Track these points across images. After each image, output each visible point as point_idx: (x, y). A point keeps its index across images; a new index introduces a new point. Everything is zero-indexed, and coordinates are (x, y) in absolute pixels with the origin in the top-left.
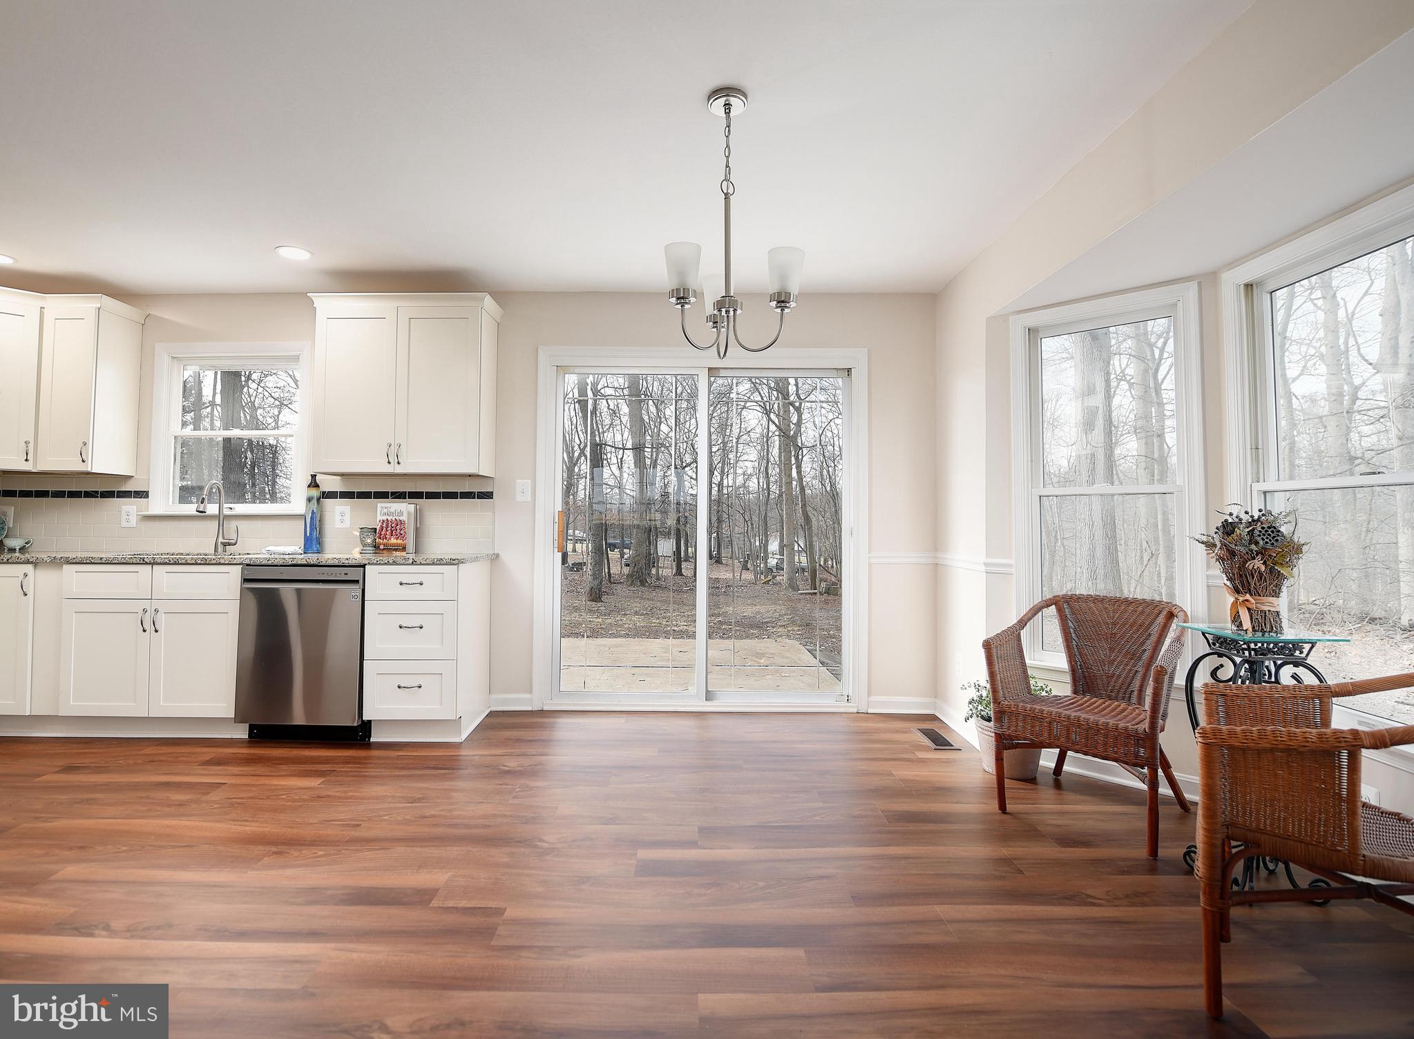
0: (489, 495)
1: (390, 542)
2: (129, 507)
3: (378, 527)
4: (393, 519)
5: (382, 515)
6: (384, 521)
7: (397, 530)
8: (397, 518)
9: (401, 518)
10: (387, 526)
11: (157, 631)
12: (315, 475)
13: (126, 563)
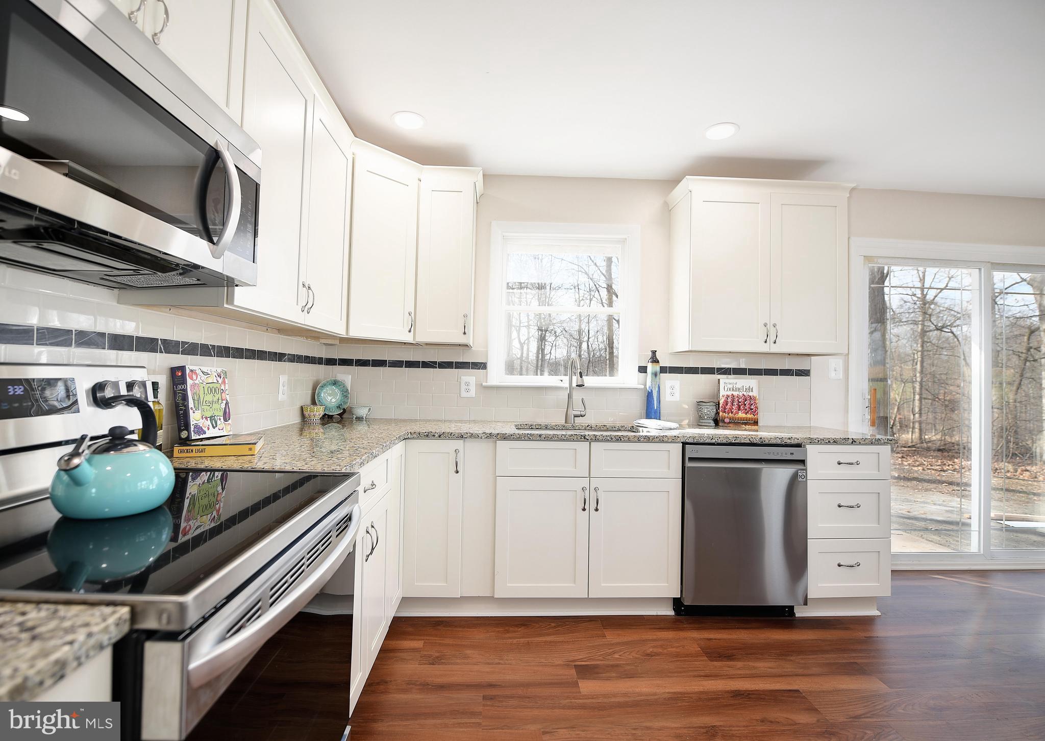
0: (805, 373)
1: (737, 416)
2: (469, 377)
3: (721, 402)
4: (741, 394)
5: (726, 390)
6: (728, 396)
7: (745, 405)
8: (745, 394)
9: (751, 394)
10: (733, 401)
11: (597, 510)
12: (656, 351)
13: (564, 440)
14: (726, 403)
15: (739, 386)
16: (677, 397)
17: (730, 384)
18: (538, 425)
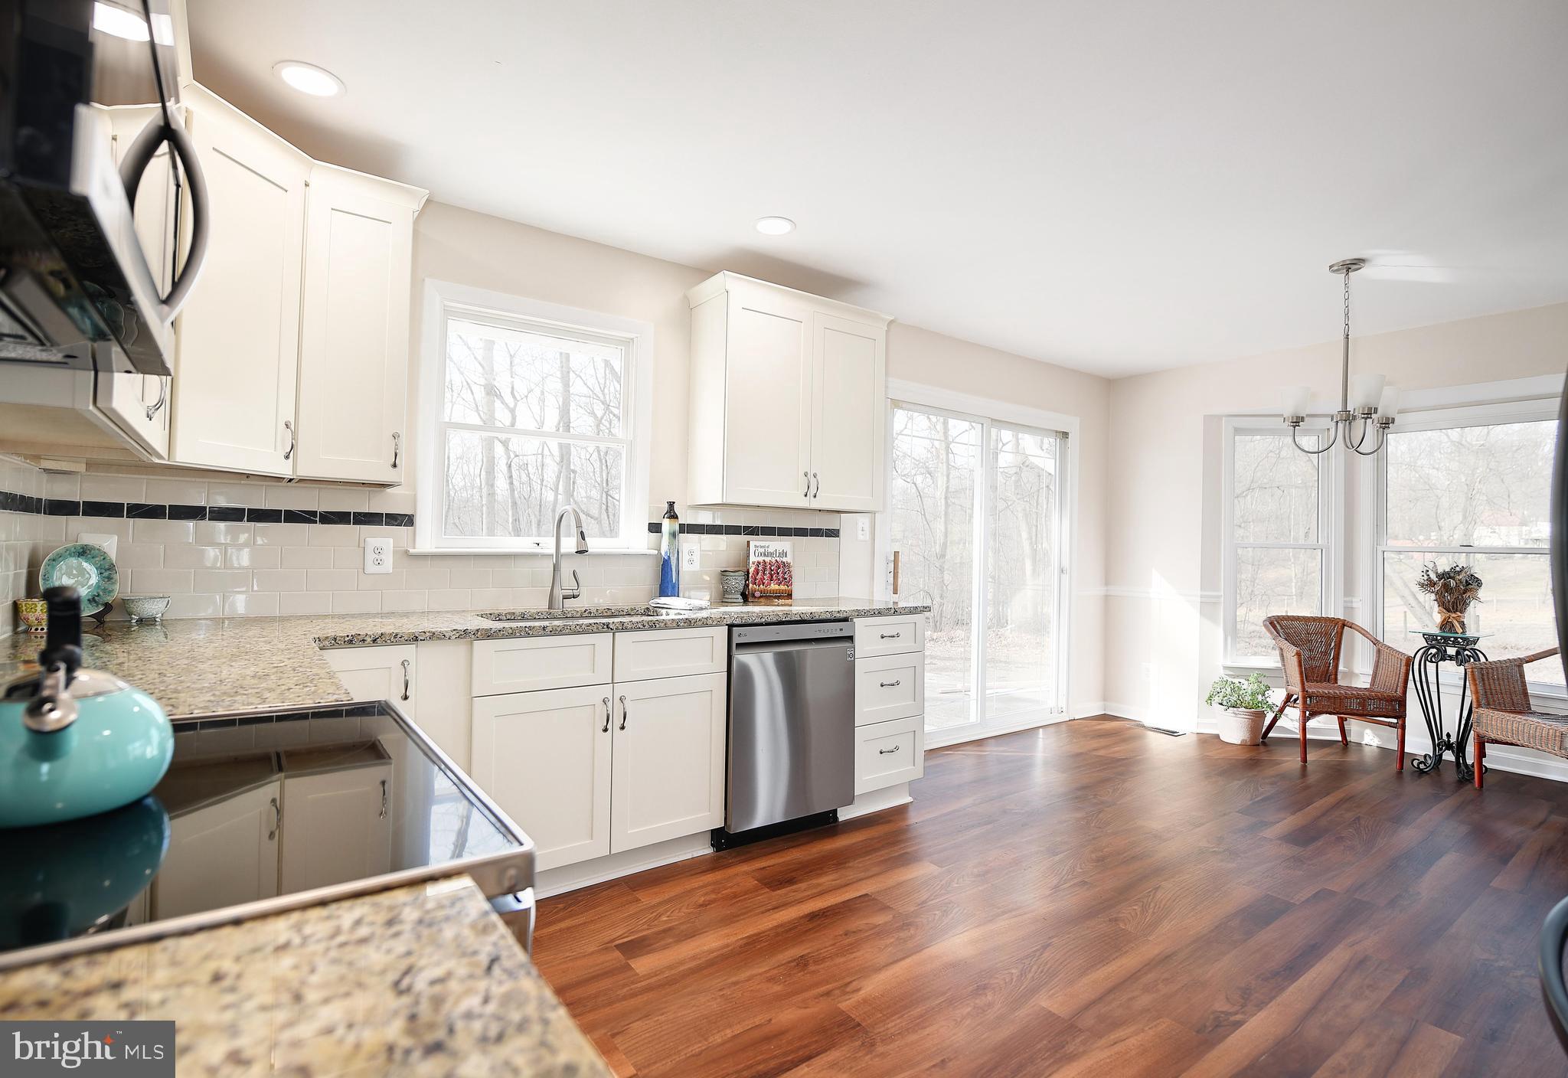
0: (833, 533)
1: (769, 588)
3: (751, 570)
4: (773, 560)
5: (757, 555)
6: (759, 563)
7: (778, 573)
8: (778, 559)
9: (784, 560)
10: (764, 570)
11: (623, 728)
12: (674, 503)
13: (579, 633)
14: (757, 571)
15: (771, 550)
16: (696, 567)
17: (761, 547)
18: (509, 613)
